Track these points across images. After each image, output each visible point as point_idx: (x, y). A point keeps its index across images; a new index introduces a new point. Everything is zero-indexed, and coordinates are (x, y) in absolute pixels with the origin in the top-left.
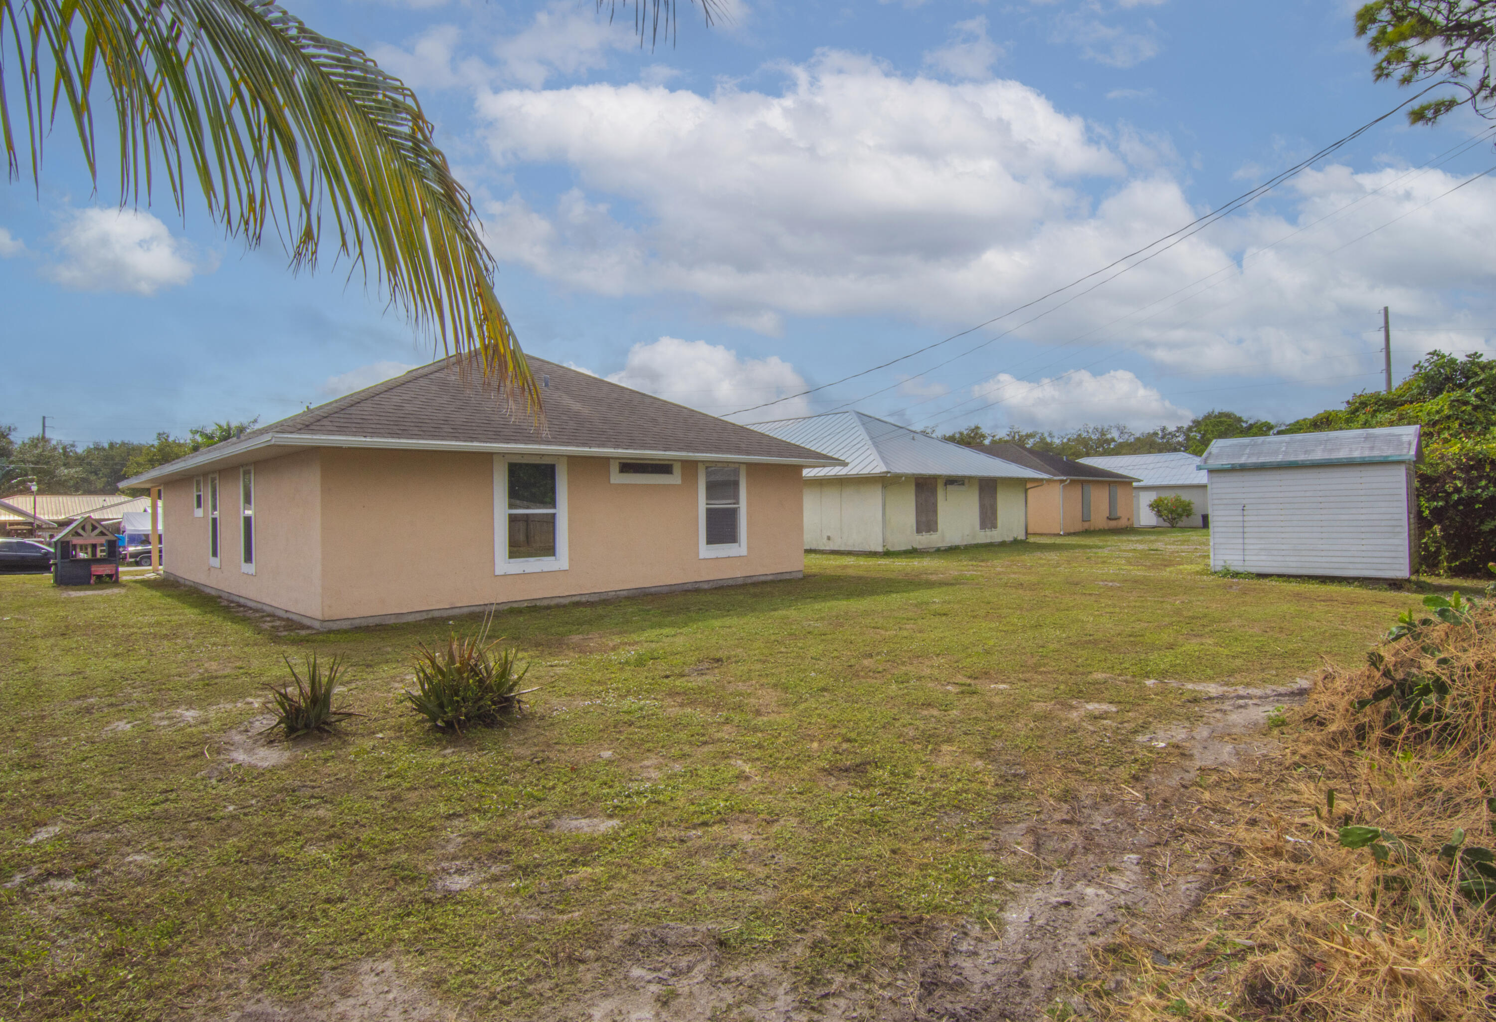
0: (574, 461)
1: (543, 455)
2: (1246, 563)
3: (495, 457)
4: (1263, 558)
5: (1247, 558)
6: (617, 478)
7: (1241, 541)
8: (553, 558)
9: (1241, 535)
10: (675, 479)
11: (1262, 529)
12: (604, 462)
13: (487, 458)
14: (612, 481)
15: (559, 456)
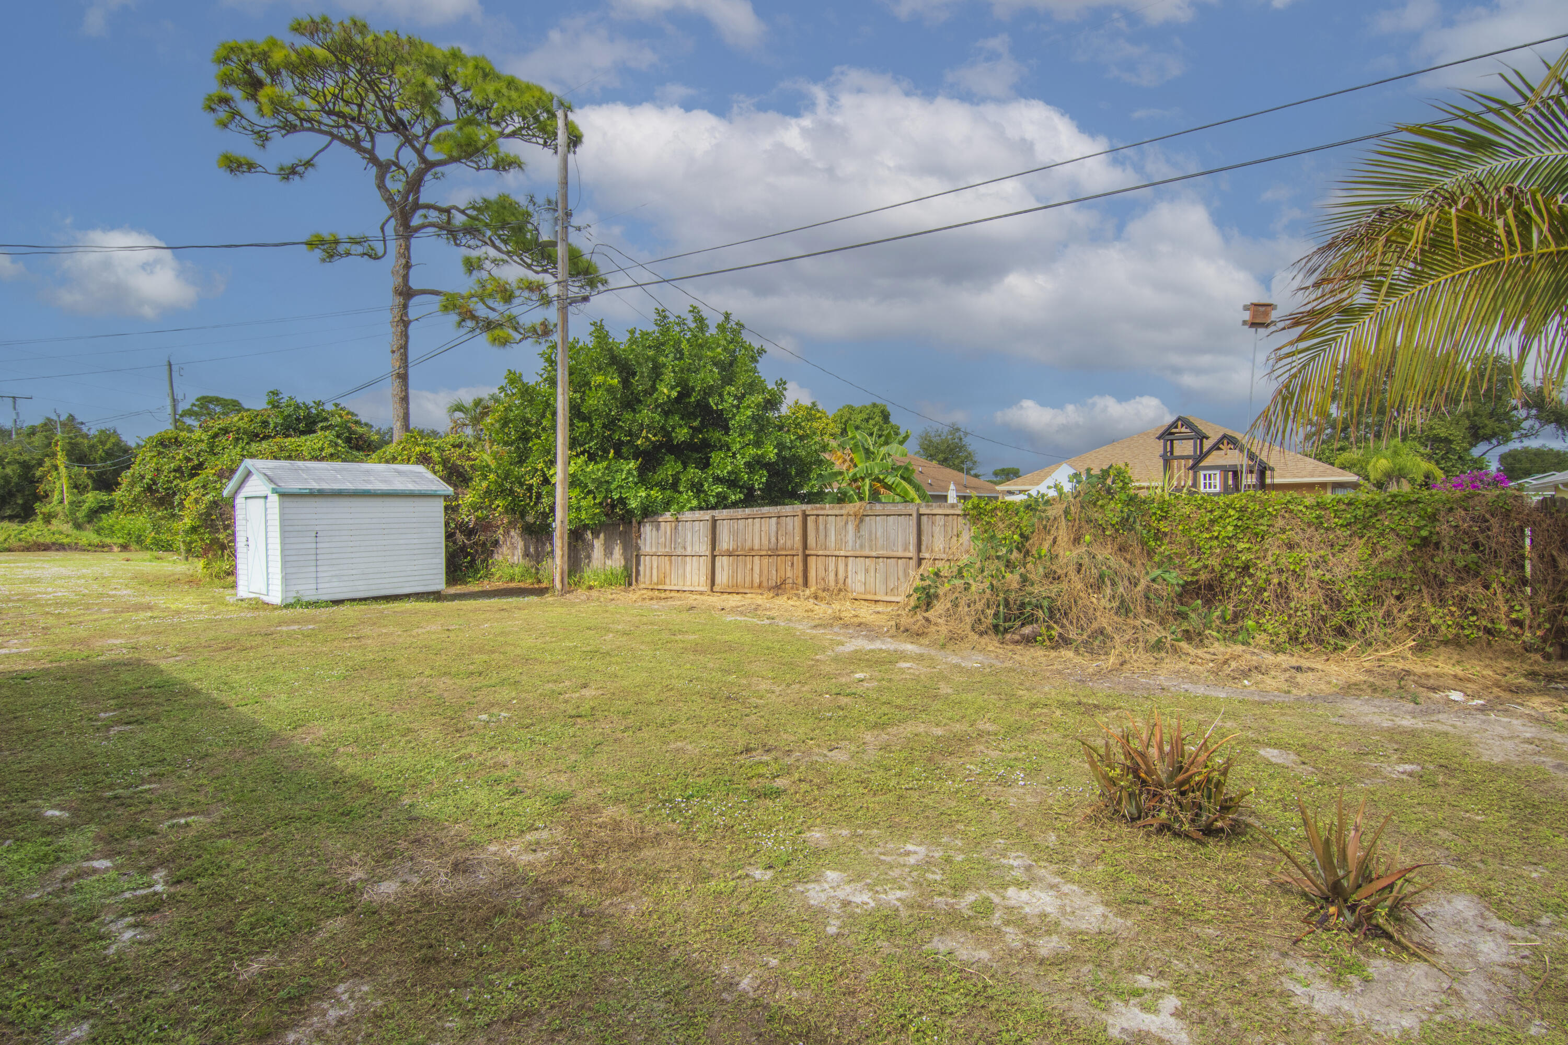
2: (320, 591)
4: (336, 584)
5: (320, 586)
7: (314, 569)
9: (314, 563)
11: (334, 556)
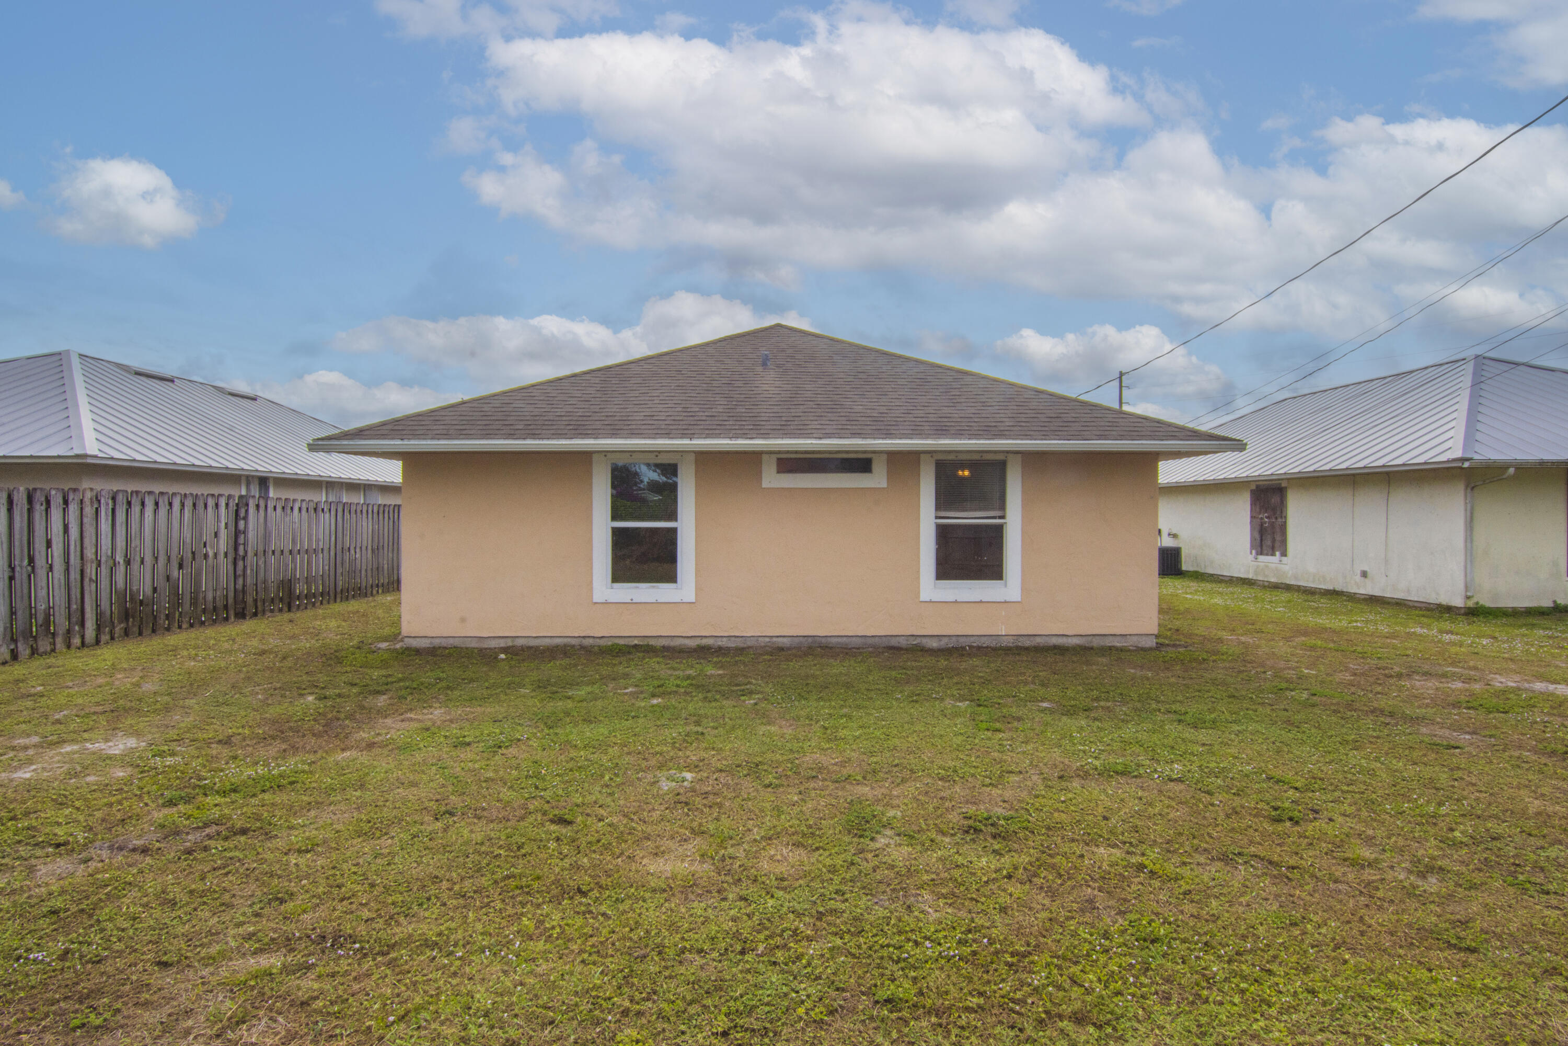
0: (704, 459)
1: (659, 452)
3: (595, 456)
6: (771, 479)
8: (672, 586)
10: (877, 479)
12: (752, 459)
13: (584, 458)
14: (765, 484)
15: (683, 453)
